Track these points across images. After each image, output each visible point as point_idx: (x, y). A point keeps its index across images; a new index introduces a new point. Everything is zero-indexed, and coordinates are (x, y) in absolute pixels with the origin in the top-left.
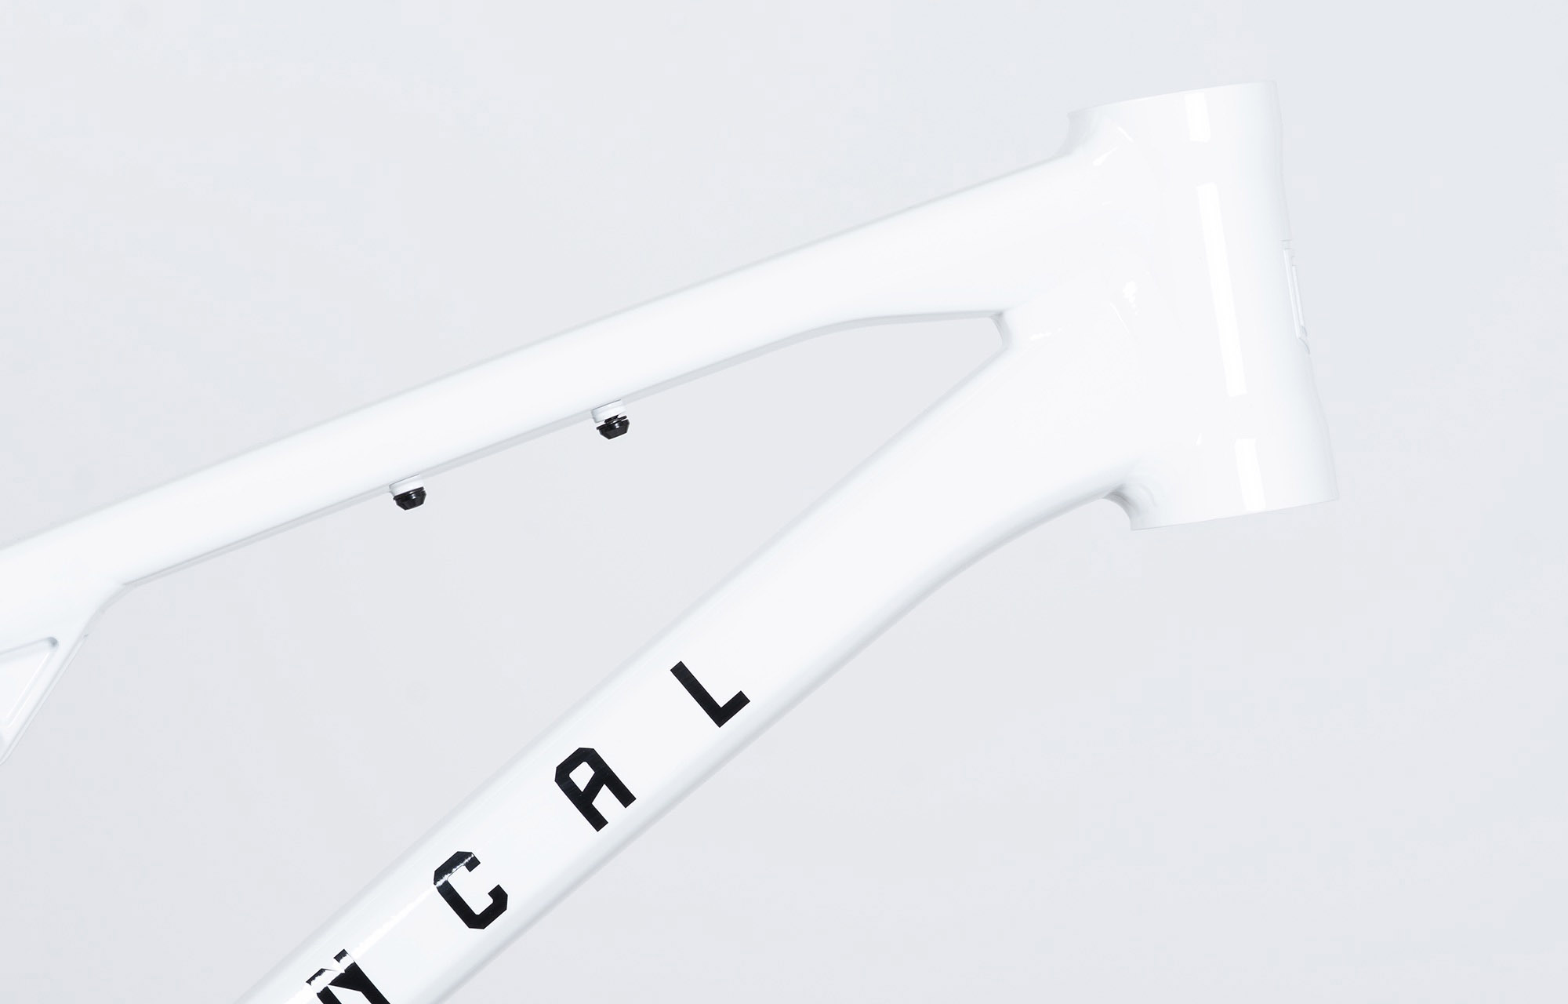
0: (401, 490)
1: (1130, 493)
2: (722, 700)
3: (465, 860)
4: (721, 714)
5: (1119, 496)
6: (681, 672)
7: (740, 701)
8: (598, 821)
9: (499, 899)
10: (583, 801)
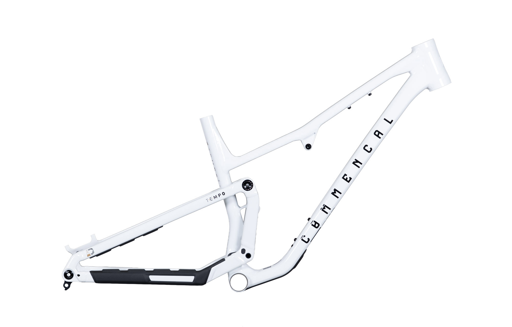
0: (348, 107)
1: (429, 88)
2: (390, 121)
3: (367, 146)
4: (390, 123)
5: (428, 88)
6: (385, 119)
7: (392, 121)
8: (380, 138)
9: (371, 149)
10: (378, 136)
